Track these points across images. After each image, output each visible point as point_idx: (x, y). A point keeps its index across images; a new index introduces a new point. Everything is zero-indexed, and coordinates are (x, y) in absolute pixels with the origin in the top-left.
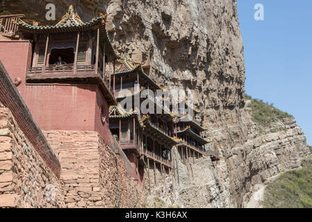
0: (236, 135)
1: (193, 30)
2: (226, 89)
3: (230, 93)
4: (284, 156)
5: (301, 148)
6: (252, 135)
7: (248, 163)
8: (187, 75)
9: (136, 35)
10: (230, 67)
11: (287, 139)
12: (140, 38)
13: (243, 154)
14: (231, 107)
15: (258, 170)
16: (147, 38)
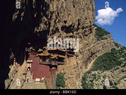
0: (87, 44)
1: (73, 22)
2: (85, 31)
3: (86, 31)
4: (105, 48)
5: (112, 44)
6: (94, 42)
7: (91, 52)
8: (71, 34)
9: (57, 32)
10: (87, 23)
11: (107, 42)
12: (58, 32)
13: (89, 50)
14: (86, 36)
15: (95, 53)
16: (59, 32)
